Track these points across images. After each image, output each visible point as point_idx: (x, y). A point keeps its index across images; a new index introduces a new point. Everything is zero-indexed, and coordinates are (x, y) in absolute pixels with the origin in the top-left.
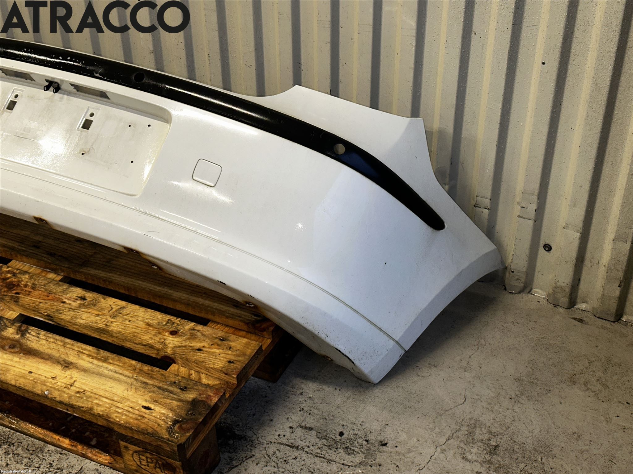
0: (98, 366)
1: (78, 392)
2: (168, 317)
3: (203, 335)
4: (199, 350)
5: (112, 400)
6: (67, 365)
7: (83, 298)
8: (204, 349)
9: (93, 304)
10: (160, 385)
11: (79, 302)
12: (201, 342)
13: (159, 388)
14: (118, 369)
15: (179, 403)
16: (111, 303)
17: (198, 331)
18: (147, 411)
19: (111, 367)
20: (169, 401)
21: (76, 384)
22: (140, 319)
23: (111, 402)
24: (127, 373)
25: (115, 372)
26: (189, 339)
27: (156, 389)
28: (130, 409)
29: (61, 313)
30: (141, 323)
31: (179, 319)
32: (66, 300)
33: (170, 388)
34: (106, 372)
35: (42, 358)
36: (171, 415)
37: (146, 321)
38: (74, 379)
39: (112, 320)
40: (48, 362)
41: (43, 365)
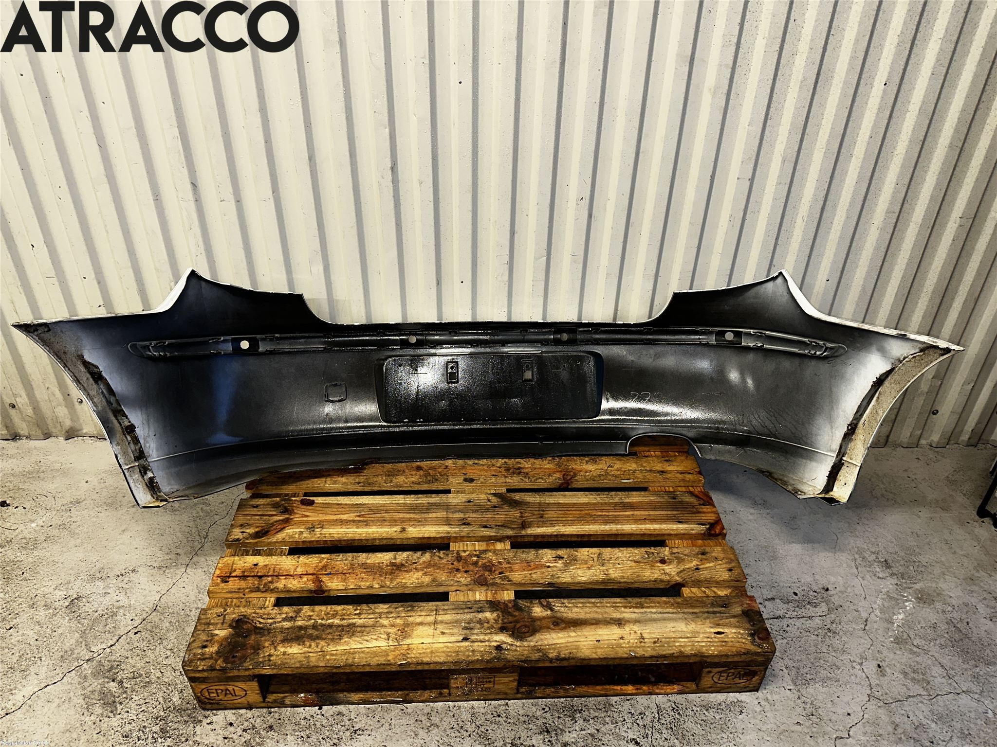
0: (642, 613)
1: (655, 642)
2: (643, 550)
3: (685, 555)
4: (697, 569)
5: (688, 638)
6: (619, 623)
7: (561, 558)
8: (700, 567)
9: (573, 560)
10: (706, 610)
11: (560, 562)
12: (692, 562)
13: (708, 612)
14: (660, 610)
15: (736, 619)
16: (587, 553)
17: (678, 553)
18: (722, 636)
19: (654, 610)
20: (727, 621)
21: (645, 635)
22: (624, 559)
23: (689, 639)
24: (671, 610)
25: (661, 613)
26: (679, 563)
27: (706, 615)
28: (709, 640)
29: (558, 578)
30: (629, 562)
31: (653, 548)
32: (548, 564)
33: (715, 609)
34: (654, 616)
35: (592, 624)
36: (742, 632)
37: (631, 559)
38: (639, 632)
39: (604, 568)
40: (601, 626)
41: (601, 630)
